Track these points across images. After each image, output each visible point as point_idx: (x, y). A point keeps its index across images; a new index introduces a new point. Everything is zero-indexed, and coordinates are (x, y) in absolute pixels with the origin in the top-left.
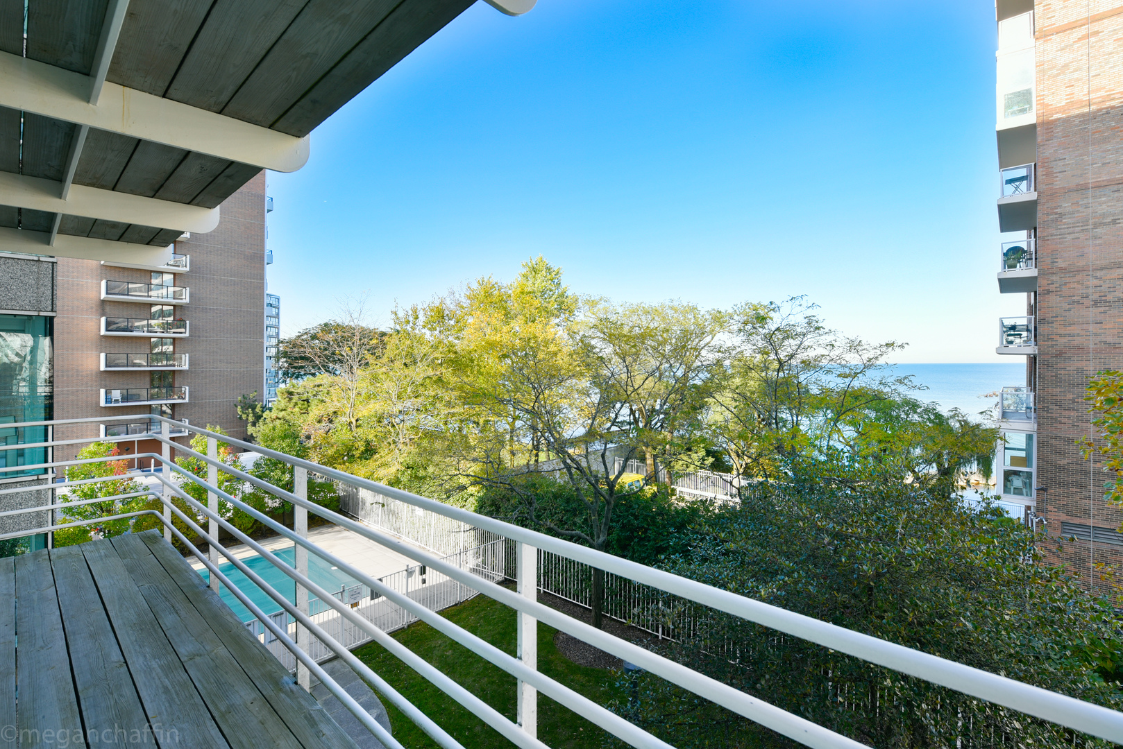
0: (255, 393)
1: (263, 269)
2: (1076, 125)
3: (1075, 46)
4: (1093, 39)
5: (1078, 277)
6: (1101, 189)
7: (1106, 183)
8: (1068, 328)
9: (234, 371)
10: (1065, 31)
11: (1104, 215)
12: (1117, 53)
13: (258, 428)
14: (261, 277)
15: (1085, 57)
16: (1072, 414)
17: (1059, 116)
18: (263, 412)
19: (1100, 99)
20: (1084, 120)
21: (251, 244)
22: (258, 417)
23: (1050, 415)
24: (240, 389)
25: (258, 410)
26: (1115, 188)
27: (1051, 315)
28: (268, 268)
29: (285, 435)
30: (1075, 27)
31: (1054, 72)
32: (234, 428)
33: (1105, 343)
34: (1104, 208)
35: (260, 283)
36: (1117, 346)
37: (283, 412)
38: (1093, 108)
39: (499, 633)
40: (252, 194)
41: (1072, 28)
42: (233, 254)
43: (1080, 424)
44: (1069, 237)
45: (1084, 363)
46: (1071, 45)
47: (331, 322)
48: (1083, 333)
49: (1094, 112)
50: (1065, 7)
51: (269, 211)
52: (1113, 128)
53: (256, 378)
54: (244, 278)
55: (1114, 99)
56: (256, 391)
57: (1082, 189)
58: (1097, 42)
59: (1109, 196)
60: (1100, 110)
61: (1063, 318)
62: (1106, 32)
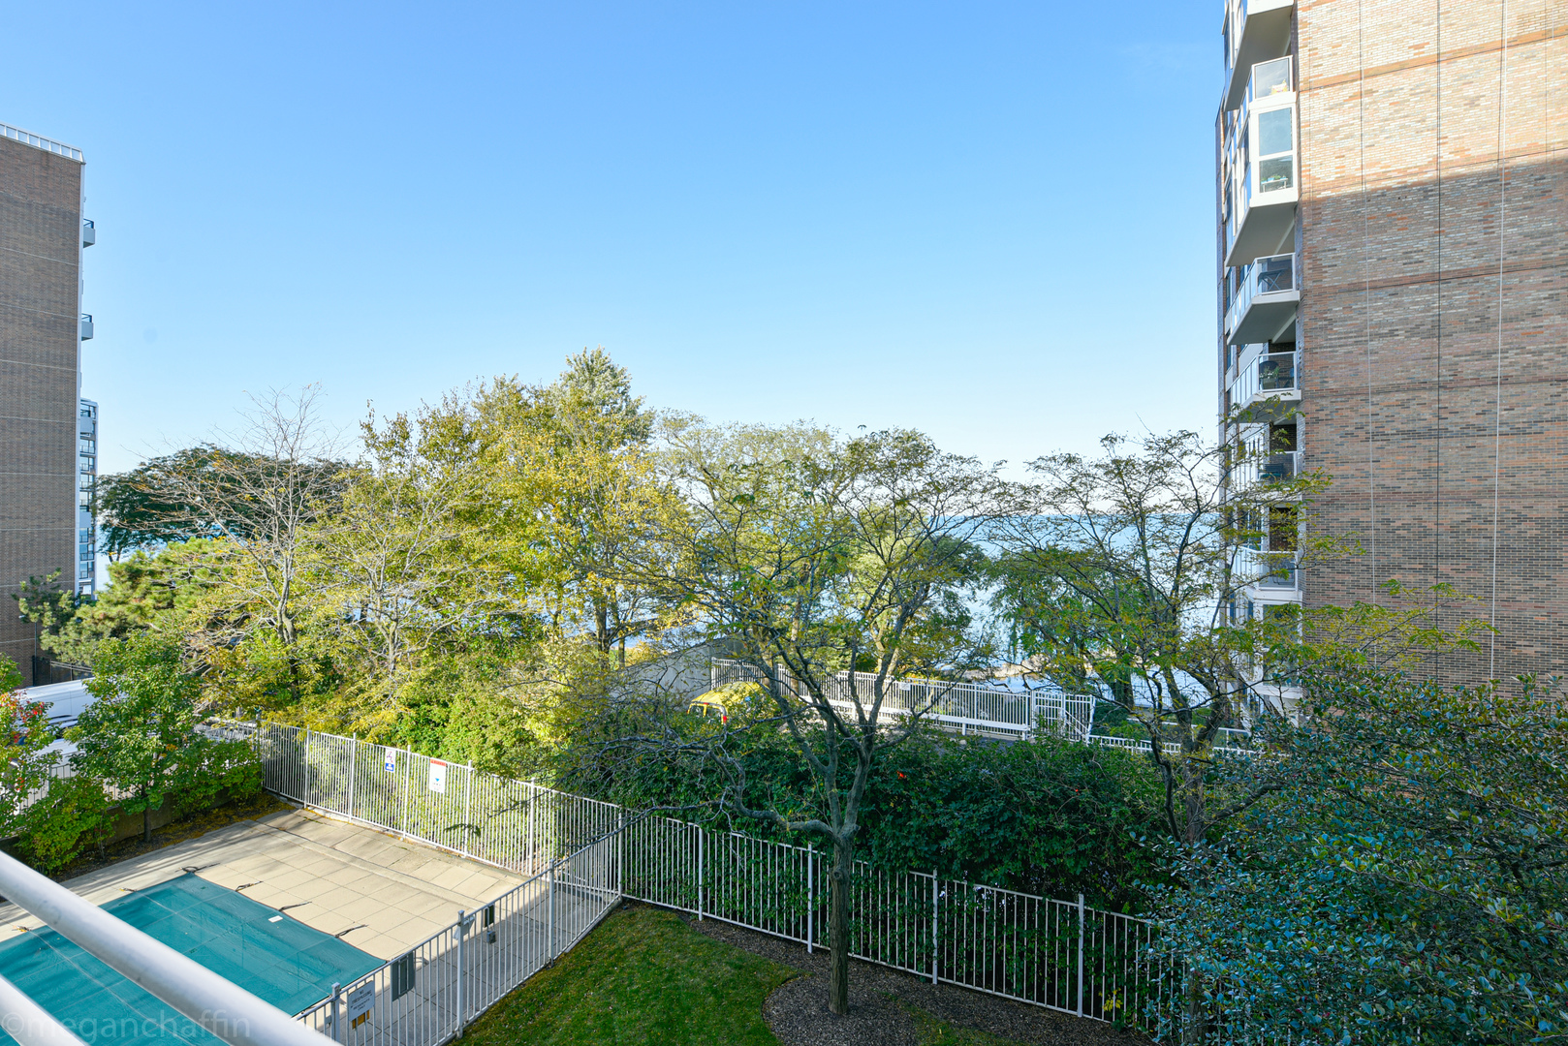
0: (58, 574)
1: (74, 348)
2: (1347, 208)
3: (1346, 106)
4: (1366, 100)
5: (1353, 402)
6: (1377, 292)
7: (1381, 284)
8: (1341, 468)
9: (11, 533)
10: (1334, 85)
11: (1380, 325)
12: (1393, 119)
13: (64, 638)
14: (72, 362)
15: (1358, 121)
16: (1348, 578)
17: (1328, 193)
18: (75, 607)
19: (1375, 177)
20: (1357, 202)
21: (49, 301)
22: (63, 618)
23: (1321, 580)
24: (24, 566)
25: (64, 603)
26: (1392, 290)
27: (1321, 450)
28: (84, 347)
29: (148, 658)
30: (1346, 82)
31: (1322, 136)
32: (11, 638)
33: (1383, 486)
34: (1379, 316)
35: (68, 372)
36: (1397, 490)
37: (120, 606)
38: (1369, 186)
39: (658, 1024)
40: (51, 209)
41: (1342, 83)
42: (10, 317)
43: (1355, 591)
44: (1342, 350)
45: (1360, 512)
46: (1341, 104)
47: (205, 447)
48: (1358, 473)
49: (1368, 193)
50: (1335, 54)
51: (86, 244)
52: (1390, 215)
53: (60, 545)
54: (34, 361)
55: (1390, 178)
56: (58, 570)
57: (1356, 288)
58: (1371, 103)
59: (1386, 300)
60: (1375, 191)
61: (1334, 455)
62: (1381, 92)
